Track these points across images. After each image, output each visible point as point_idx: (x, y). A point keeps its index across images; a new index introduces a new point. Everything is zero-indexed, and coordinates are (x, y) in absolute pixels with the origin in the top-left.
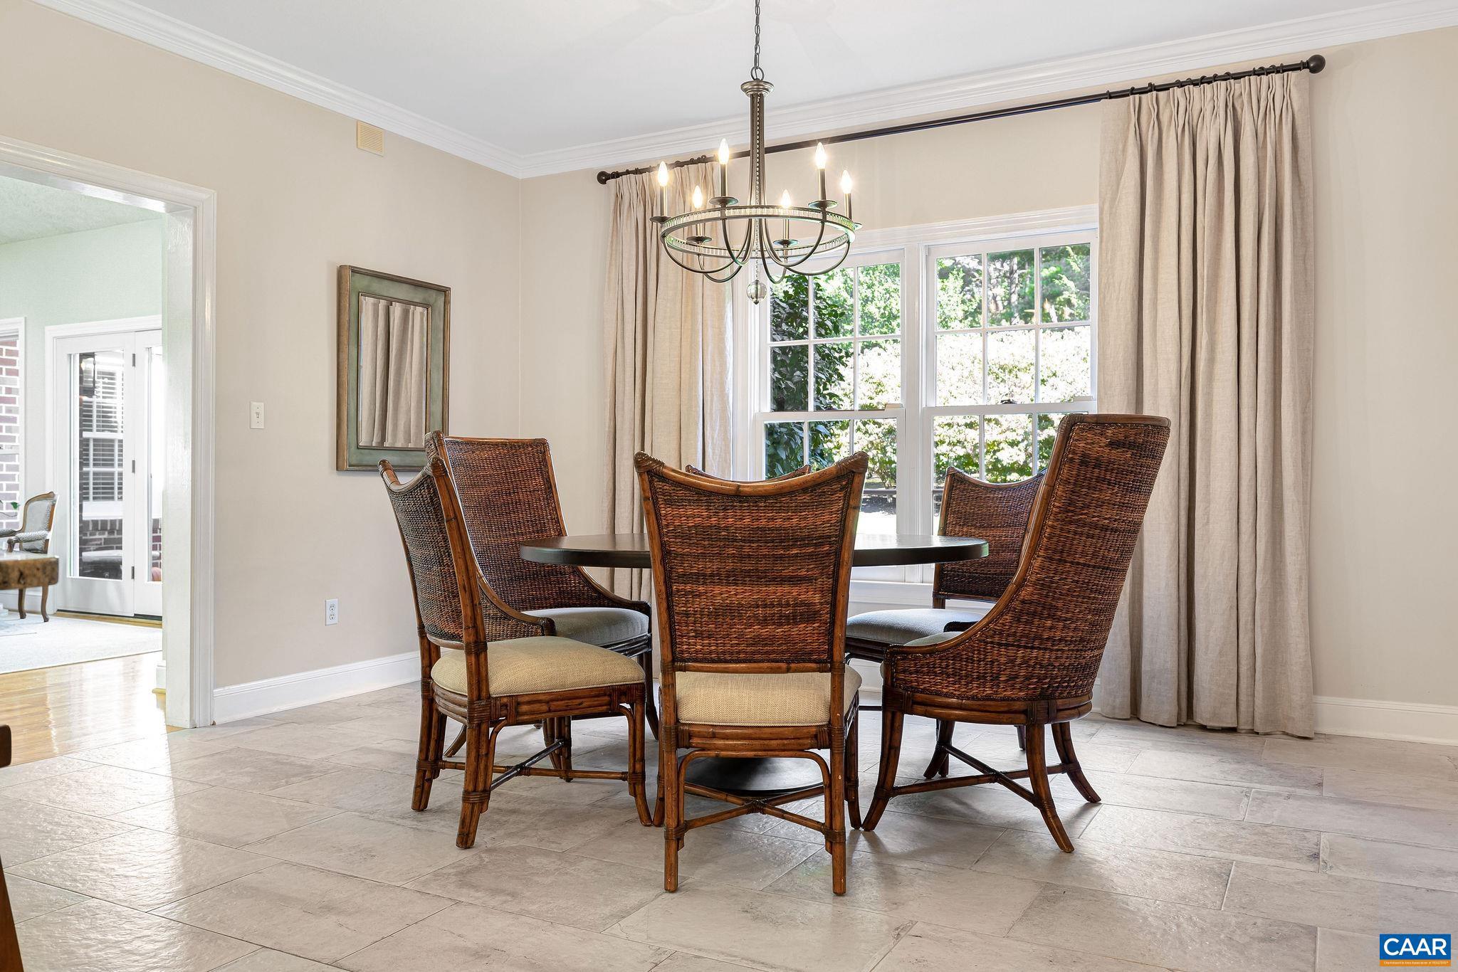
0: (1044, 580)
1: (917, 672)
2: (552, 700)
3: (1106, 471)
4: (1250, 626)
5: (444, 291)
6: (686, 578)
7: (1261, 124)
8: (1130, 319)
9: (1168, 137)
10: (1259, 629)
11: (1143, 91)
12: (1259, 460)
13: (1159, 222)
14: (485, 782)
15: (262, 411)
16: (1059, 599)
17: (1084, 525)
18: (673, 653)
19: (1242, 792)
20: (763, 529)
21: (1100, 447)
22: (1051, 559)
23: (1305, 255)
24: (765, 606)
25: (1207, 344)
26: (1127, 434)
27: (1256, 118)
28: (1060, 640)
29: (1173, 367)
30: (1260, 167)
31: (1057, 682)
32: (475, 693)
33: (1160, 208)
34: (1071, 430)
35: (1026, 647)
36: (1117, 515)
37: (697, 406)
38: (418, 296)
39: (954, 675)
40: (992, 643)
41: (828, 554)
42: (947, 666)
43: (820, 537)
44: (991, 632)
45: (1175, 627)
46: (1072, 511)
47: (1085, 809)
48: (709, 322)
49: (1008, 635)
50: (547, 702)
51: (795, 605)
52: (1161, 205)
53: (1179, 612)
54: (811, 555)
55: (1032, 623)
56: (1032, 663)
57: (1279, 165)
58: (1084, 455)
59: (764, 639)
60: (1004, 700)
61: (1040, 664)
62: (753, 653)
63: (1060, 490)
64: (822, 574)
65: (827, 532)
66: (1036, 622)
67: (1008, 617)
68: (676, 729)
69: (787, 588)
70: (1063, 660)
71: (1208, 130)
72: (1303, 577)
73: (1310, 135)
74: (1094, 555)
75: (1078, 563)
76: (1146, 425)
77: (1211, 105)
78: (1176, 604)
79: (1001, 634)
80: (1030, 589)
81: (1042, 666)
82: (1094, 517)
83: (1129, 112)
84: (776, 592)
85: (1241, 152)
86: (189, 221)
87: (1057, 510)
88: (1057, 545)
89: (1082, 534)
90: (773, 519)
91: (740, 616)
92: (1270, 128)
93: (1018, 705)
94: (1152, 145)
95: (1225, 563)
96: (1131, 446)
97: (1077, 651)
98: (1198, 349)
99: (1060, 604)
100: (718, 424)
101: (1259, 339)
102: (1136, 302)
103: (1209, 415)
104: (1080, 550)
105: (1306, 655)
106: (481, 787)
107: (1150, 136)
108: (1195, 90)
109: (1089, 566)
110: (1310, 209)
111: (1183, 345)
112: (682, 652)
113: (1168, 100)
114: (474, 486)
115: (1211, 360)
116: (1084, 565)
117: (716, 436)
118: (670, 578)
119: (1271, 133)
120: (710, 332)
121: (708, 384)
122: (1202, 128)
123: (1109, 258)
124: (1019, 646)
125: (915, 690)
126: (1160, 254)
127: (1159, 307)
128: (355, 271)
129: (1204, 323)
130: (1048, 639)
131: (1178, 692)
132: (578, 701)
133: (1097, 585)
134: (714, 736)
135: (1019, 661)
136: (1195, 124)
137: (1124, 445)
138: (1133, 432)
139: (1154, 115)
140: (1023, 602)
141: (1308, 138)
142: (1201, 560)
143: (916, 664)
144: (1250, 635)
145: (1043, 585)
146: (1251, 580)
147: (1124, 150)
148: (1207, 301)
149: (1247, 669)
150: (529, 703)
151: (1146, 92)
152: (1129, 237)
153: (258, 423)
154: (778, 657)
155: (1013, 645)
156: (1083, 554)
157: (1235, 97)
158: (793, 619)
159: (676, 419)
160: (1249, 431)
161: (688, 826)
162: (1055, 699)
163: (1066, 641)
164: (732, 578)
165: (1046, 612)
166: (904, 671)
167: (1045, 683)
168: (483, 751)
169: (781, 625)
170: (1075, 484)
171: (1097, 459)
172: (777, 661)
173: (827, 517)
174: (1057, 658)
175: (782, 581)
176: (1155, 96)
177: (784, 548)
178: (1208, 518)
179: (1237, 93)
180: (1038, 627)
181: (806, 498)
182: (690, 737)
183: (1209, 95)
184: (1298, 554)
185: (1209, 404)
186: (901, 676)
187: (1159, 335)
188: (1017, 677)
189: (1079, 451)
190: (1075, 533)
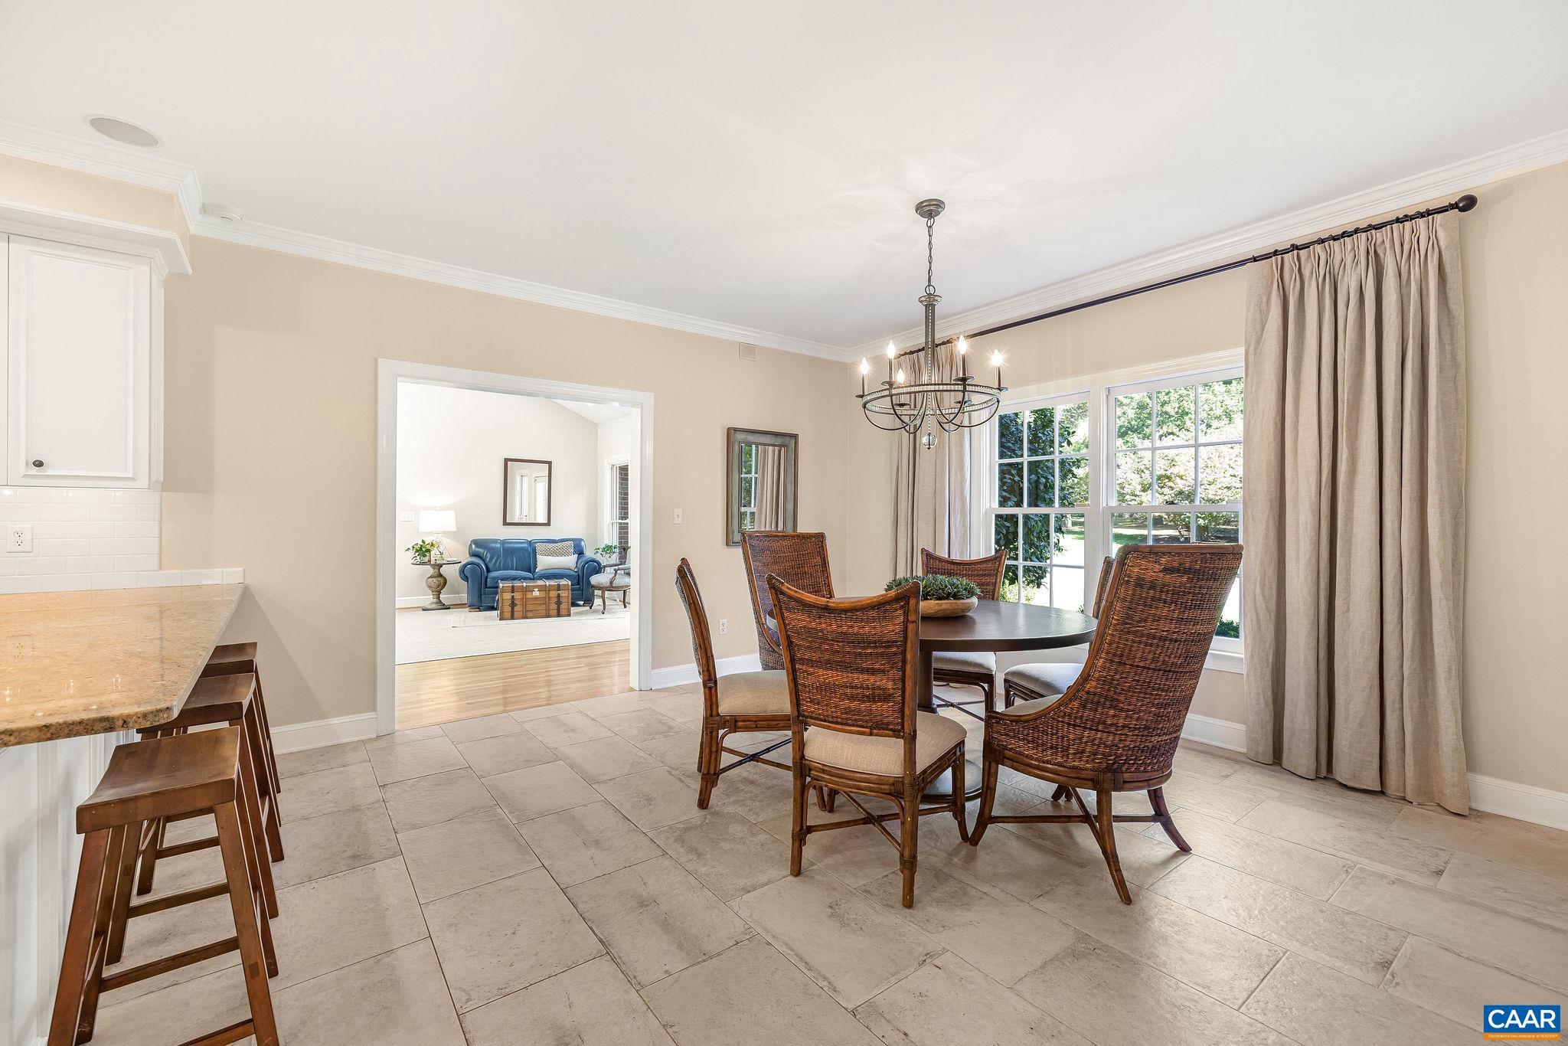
0: (1105, 677)
1: (1006, 735)
2: (759, 721)
3: (1162, 592)
4: (1397, 705)
5: (795, 437)
6: (803, 661)
7: (1405, 265)
8: (1273, 439)
9: (1310, 285)
10: (1408, 710)
11: (1286, 252)
12: (1405, 561)
13: (1301, 358)
14: (715, 769)
15: (680, 514)
16: (1120, 693)
17: (1142, 635)
18: (798, 711)
19: (1344, 866)
20: (845, 634)
21: (1154, 572)
22: (1112, 661)
23: (1456, 376)
24: (852, 687)
25: (1347, 459)
26: (1182, 561)
27: (1399, 261)
28: (1123, 727)
29: (1313, 478)
30: (1404, 302)
31: (1122, 760)
32: (709, 712)
33: (1302, 346)
34: (1126, 558)
35: (1091, 729)
36: (1176, 628)
37: (945, 504)
38: (779, 441)
39: (1033, 742)
40: (1062, 722)
41: (895, 654)
42: (1028, 734)
43: (888, 642)
44: (1062, 714)
45: (1314, 696)
46: (1130, 624)
47: (1175, 856)
48: (953, 449)
49: (1076, 718)
50: (756, 721)
51: (874, 689)
52: (1303, 343)
53: (1318, 683)
54: (882, 654)
55: (1096, 710)
56: (1096, 742)
57: (1424, 298)
58: (1139, 579)
59: (853, 711)
60: (1073, 768)
61: (1104, 744)
62: (847, 719)
63: (1118, 606)
64: (893, 668)
65: (894, 638)
66: (1100, 710)
67: (1076, 704)
68: (801, 763)
69: (866, 677)
70: (1127, 743)
71: (1349, 277)
72: (1453, 667)
73: (1460, 268)
74: (1154, 660)
75: (1138, 666)
76: (1202, 554)
77: (1352, 254)
78: (1315, 677)
79: (1069, 716)
80: (1094, 684)
81: (1106, 746)
82: (1151, 629)
83: (1272, 271)
84: (858, 678)
85: (1383, 291)
86: (639, 410)
87: (1116, 622)
88: (1116, 650)
89: (1140, 642)
90: (851, 627)
91: (835, 692)
92: (1414, 267)
93: (1089, 774)
94: (1293, 295)
95: (1365, 647)
96: (1186, 571)
97: (1142, 736)
98: (1339, 462)
99: (1122, 698)
100: (959, 516)
101: (1403, 453)
102: (1279, 425)
103: (1349, 519)
104: (1139, 655)
105: (1457, 739)
106: (712, 772)
107: (1292, 285)
108: (1336, 245)
109: (1149, 669)
110: (1461, 333)
111: (1323, 458)
112: (804, 710)
113: (1309, 256)
114: (776, 563)
115: (1352, 472)
116: (1144, 668)
117: (958, 524)
118: (794, 659)
119: (1415, 272)
120: (954, 455)
121: (952, 490)
122: (1343, 275)
123: (1254, 389)
124: (1085, 728)
125: (1005, 748)
126: (1302, 385)
127: (1300, 428)
128: (736, 430)
129: (1344, 441)
130: (1111, 725)
131: (1317, 750)
132: (776, 723)
133: (1160, 684)
134: (824, 772)
135: (1085, 740)
136: (1336, 273)
137: (1179, 571)
138: (1188, 559)
139: (1296, 270)
140: (1088, 693)
141: (1458, 271)
142: (1341, 642)
143: (1005, 729)
144: (1398, 712)
145: (1103, 681)
146: (1397, 664)
147: (1268, 301)
148: (1347, 421)
149: (1397, 743)
150: (743, 721)
151: (1288, 252)
152: (1272, 372)
153: (678, 521)
154: (864, 724)
155: (1080, 726)
156: (1142, 659)
157: (1378, 243)
158: (873, 699)
159: (933, 512)
160: (1393, 534)
161: (810, 830)
162: (1122, 772)
163: (1130, 728)
164: (828, 665)
165: (1108, 703)
166: (997, 732)
167: (1110, 760)
168: (714, 749)
169: (864, 702)
170: (1131, 602)
171: (1151, 582)
172: (863, 727)
173: (891, 628)
174: (1121, 740)
175: (863, 671)
176: (1295, 255)
177: (861, 648)
178: (1348, 607)
179: (1379, 241)
180: (1102, 713)
181: (874, 613)
182: (810, 770)
183: (1349, 247)
184: (1447, 647)
185: (1350, 510)
186: (995, 735)
187: (1300, 451)
188: (1083, 752)
189: (1133, 575)
190: (1134, 641)
